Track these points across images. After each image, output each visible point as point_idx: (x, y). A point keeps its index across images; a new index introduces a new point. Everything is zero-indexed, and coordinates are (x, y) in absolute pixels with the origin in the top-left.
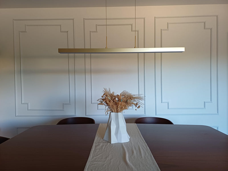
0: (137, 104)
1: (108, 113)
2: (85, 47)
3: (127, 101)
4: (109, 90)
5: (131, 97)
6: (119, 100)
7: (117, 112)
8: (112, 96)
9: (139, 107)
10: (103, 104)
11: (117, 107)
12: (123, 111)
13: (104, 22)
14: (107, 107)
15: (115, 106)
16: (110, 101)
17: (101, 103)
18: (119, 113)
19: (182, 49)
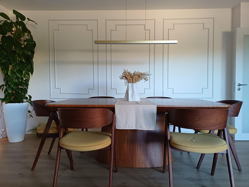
0: (146, 78)
1: (126, 85)
2: (111, 40)
3: (139, 75)
4: (127, 70)
5: (142, 74)
6: (134, 75)
7: (133, 82)
8: (129, 73)
9: (147, 80)
10: (123, 79)
11: (133, 79)
12: (137, 83)
13: (124, 23)
14: (126, 80)
15: (131, 79)
16: (128, 76)
17: (122, 78)
18: (134, 83)
19: (176, 42)
